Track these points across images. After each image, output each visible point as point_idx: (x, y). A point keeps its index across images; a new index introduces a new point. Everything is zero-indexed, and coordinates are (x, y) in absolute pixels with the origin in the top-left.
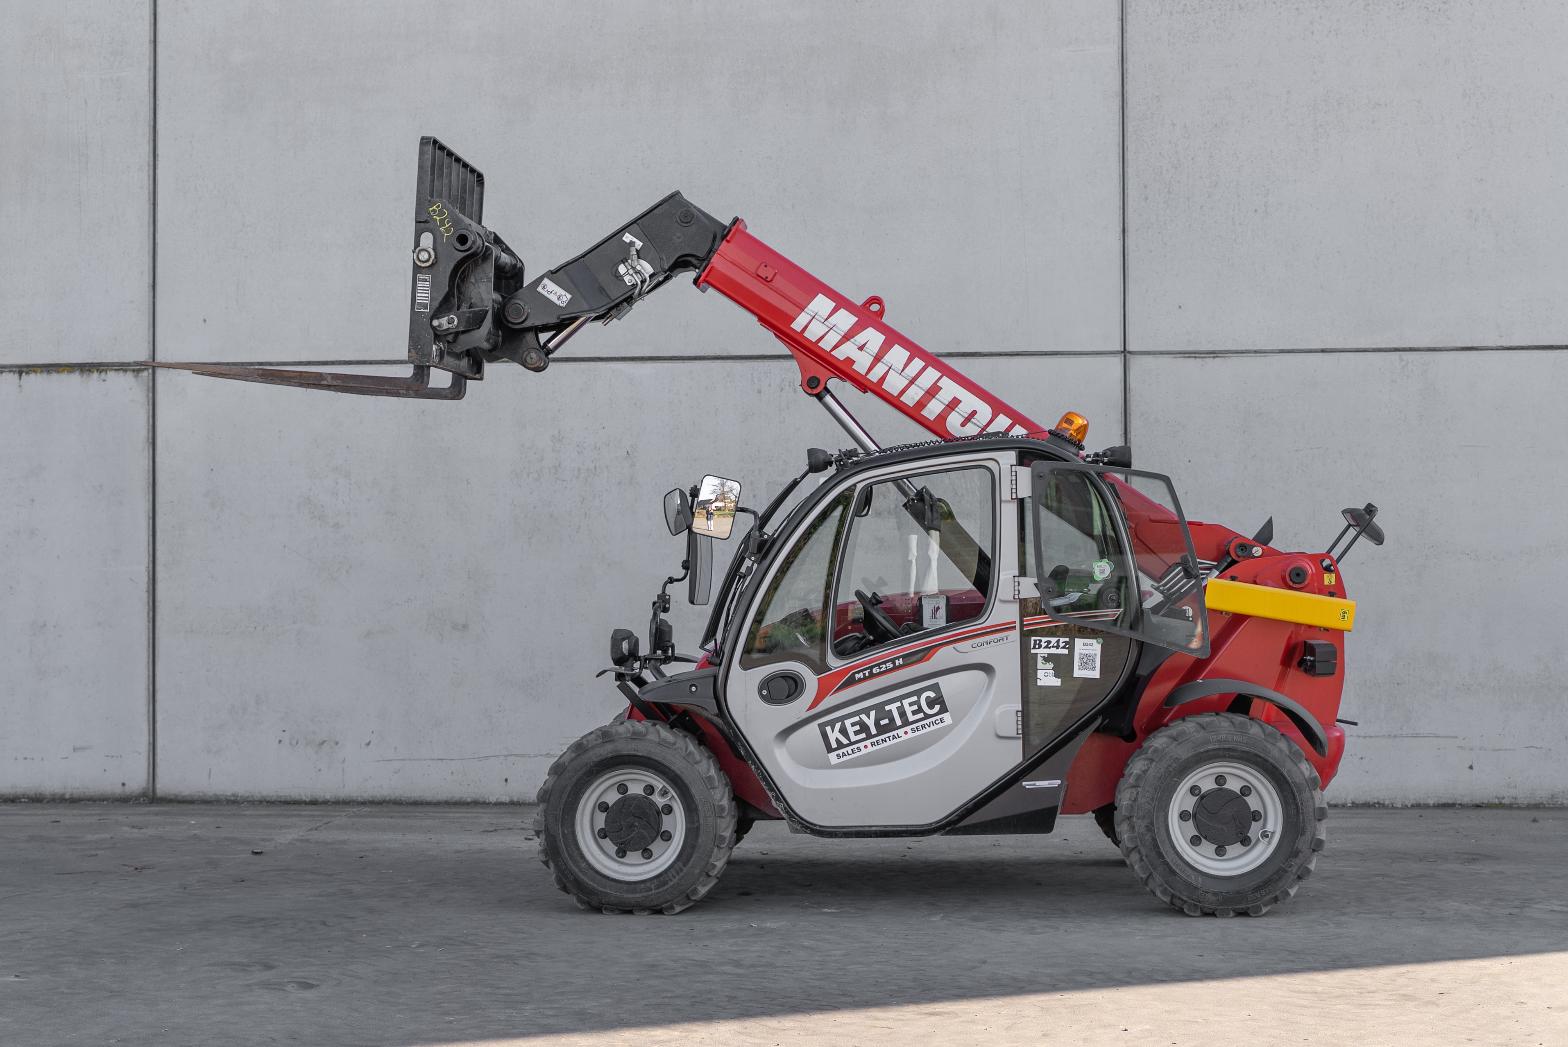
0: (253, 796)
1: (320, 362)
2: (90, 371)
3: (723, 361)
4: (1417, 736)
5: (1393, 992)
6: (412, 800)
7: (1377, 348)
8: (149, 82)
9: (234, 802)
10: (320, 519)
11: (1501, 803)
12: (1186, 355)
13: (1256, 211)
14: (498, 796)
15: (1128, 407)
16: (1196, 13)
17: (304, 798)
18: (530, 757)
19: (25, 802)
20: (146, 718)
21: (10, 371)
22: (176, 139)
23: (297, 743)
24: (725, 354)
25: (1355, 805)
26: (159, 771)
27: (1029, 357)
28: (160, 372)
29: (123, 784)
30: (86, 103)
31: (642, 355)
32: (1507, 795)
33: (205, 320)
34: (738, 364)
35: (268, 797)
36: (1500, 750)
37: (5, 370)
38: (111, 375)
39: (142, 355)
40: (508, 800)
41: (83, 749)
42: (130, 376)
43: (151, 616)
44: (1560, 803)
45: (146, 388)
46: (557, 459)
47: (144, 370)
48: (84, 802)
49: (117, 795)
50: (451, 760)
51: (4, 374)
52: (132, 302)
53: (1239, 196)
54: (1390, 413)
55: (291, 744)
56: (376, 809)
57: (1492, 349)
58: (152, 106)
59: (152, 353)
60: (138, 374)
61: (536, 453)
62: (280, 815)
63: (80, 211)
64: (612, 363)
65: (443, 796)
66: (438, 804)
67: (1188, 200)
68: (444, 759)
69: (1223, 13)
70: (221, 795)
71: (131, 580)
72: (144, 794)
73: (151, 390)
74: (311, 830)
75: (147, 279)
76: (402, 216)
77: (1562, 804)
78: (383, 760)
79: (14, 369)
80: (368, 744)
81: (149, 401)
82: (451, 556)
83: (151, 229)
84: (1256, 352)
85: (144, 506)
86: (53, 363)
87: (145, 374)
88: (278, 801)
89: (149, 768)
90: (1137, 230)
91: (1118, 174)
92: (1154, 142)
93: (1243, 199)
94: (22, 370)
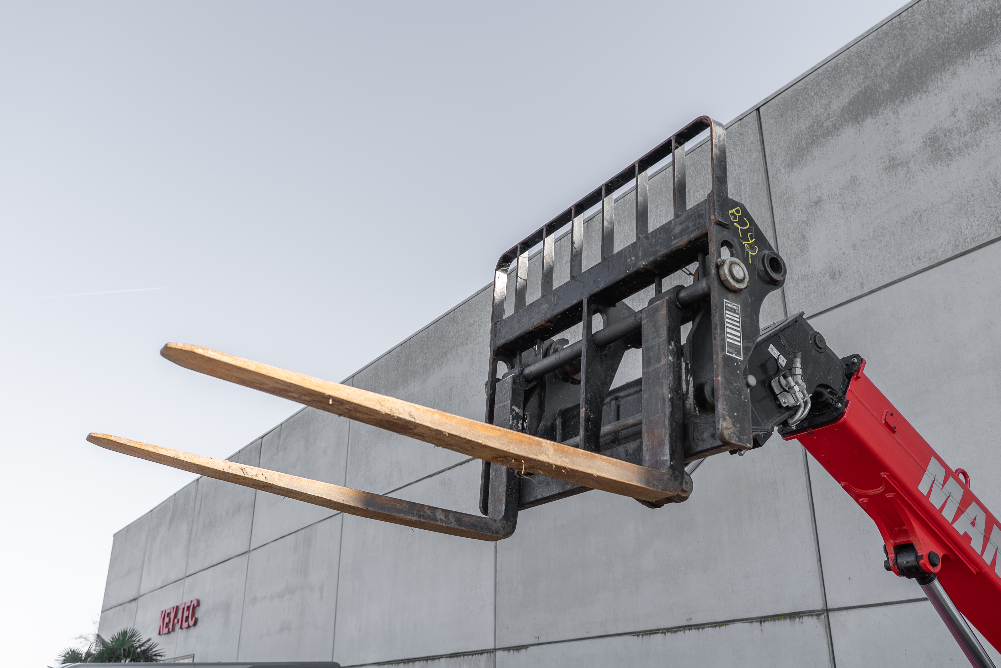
2: (794, 617)
21: (756, 621)
28: (831, 614)
33: (850, 578)
37: (754, 620)
38: (805, 618)
39: (818, 605)
42: (815, 618)
45: (824, 626)
47: (821, 614)
51: (753, 623)
52: (810, 572)
59: (825, 603)
60: (820, 617)
63: (778, 521)
73: (828, 627)
75: (815, 557)
79: (758, 620)
81: (827, 635)
83: (814, 525)
86: (776, 614)
87: (823, 616)
94: (762, 620)
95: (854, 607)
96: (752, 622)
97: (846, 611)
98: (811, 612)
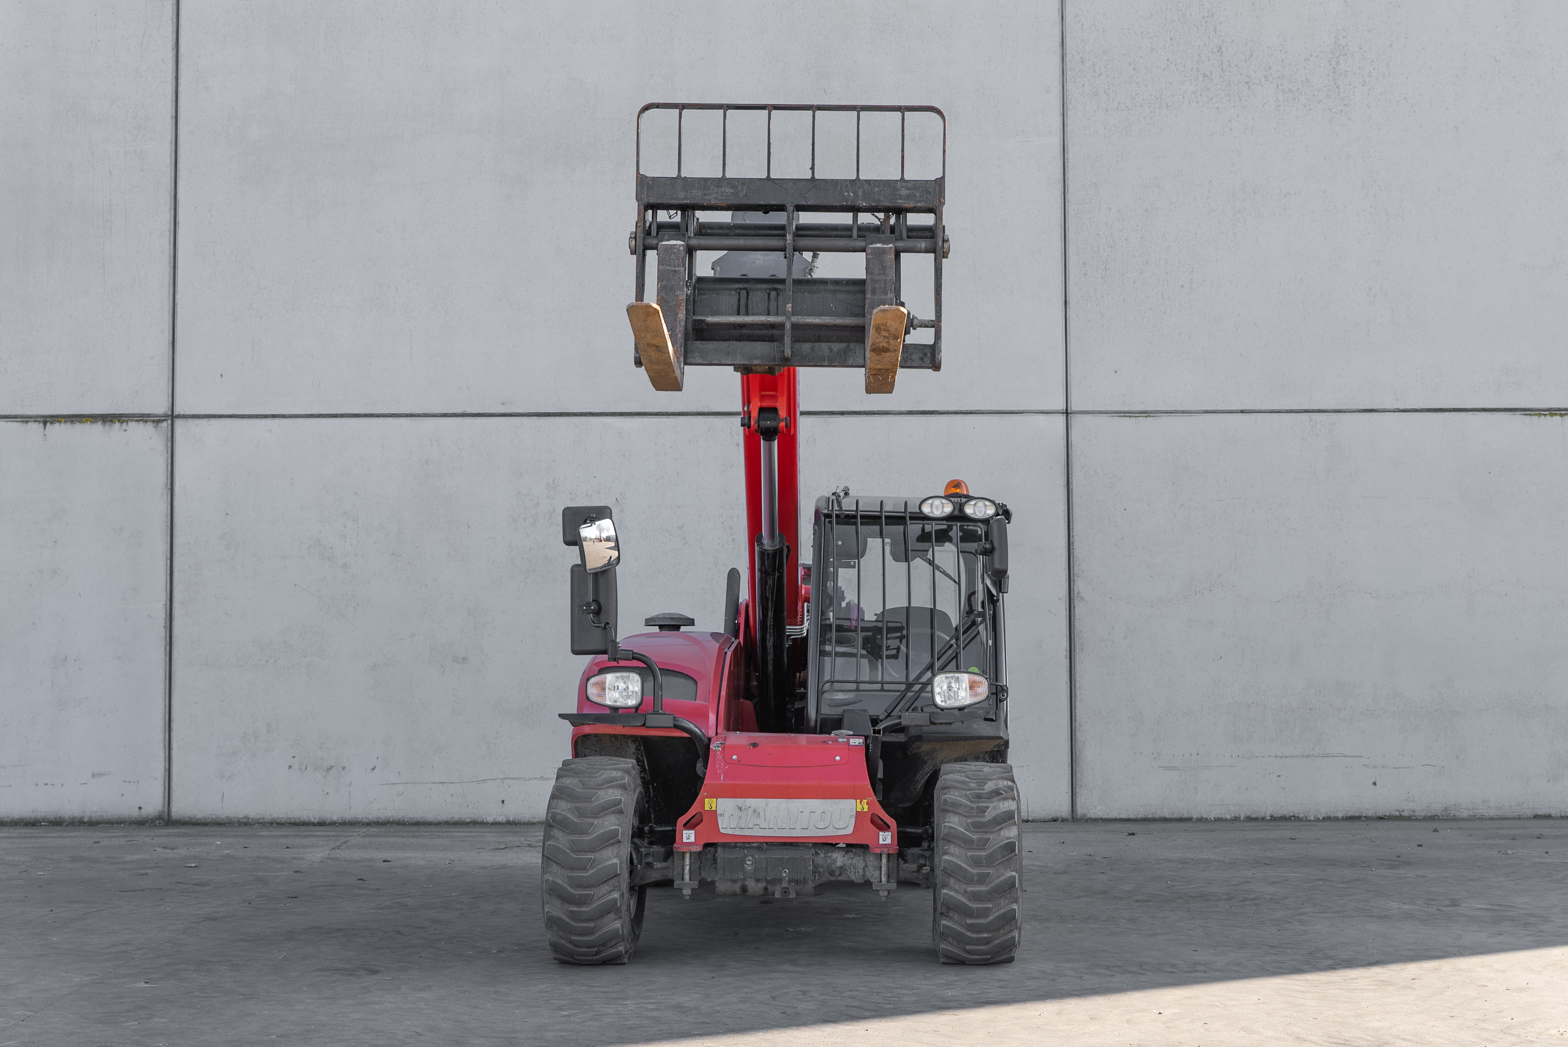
0: (264, 818)
1: (330, 414)
2: (111, 421)
3: (705, 417)
4: (1327, 756)
5: (1373, 979)
6: (414, 821)
7: (1289, 410)
8: (171, 155)
9: (246, 823)
10: (329, 560)
11: (1401, 816)
12: (1122, 415)
13: (1182, 286)
14: (495, 817)
15: (1070, 460)
16: (1128, 110)
17: (312, 820)
18: (525, 780)
19: (45, 825)
20: (162, 745)
21: (35, 421)
22: (196, 208)
23: (306, 768)
24: (706, 410)
25: (1273, 819)
26: (174, 796)
27: (982, 415)
28: (178, 423)
29: (140, 808)
30: (111, 173)
31: (630, 411)
32: (1407, 808)
33: (222, 375)
34: (718, 419)
35: (278, 819)
36: (1400, 768)
37: (30, 420)
38: (132, 425)
39: (160, 407)
40: (504, 820)
41: (101, 775)
42: (150, 426)
43: (168, 650)
44: (1452, 815)
45: (165, 437)
46: (551, 505)
47: (163, 421)
48: (103, 825)
49: (134, 818)
50: (451, 783)
51: (29, 424)
52: (153, 358)
53: (1167, 273)
54: (1301, 467)
55: (300, 769)
56: (383, 829)
57: (1390, 411)
58: (173, 176)
59: (171, 405)
60: (158, 424)
61: (531, 500)
62: (296, 836)
63: (104, 273)
64: (603, 417)
65: (444, 816)
66: (439, 824)
67: (1122, 276)
68: (445, 783)
69: (1153, 111)
70: (234, 818)
71: (150, 616)
72: (160, 817)
73: (170, 440)
74: (334, 849)
75: (167, 337)
76: (408, 282)
77: (1454, 816)
78: (388, 784)
79: (39, 419)
80: (374, 769)
81: (167, 449)
82: (452, 594)
84: (1183, 412)
85: (162, 547)
86: (77, 413)
87: (165, 424)
88: (287, 823)
89: (164, 793)
90: (1077, 303)
91: (1061, 251)
92: (1092, 224)
93: (1171, 276)
94: (47, 420)
95: (221, 416)
96: (27, 422)
97: (207, 419)
98: (143, 415)
